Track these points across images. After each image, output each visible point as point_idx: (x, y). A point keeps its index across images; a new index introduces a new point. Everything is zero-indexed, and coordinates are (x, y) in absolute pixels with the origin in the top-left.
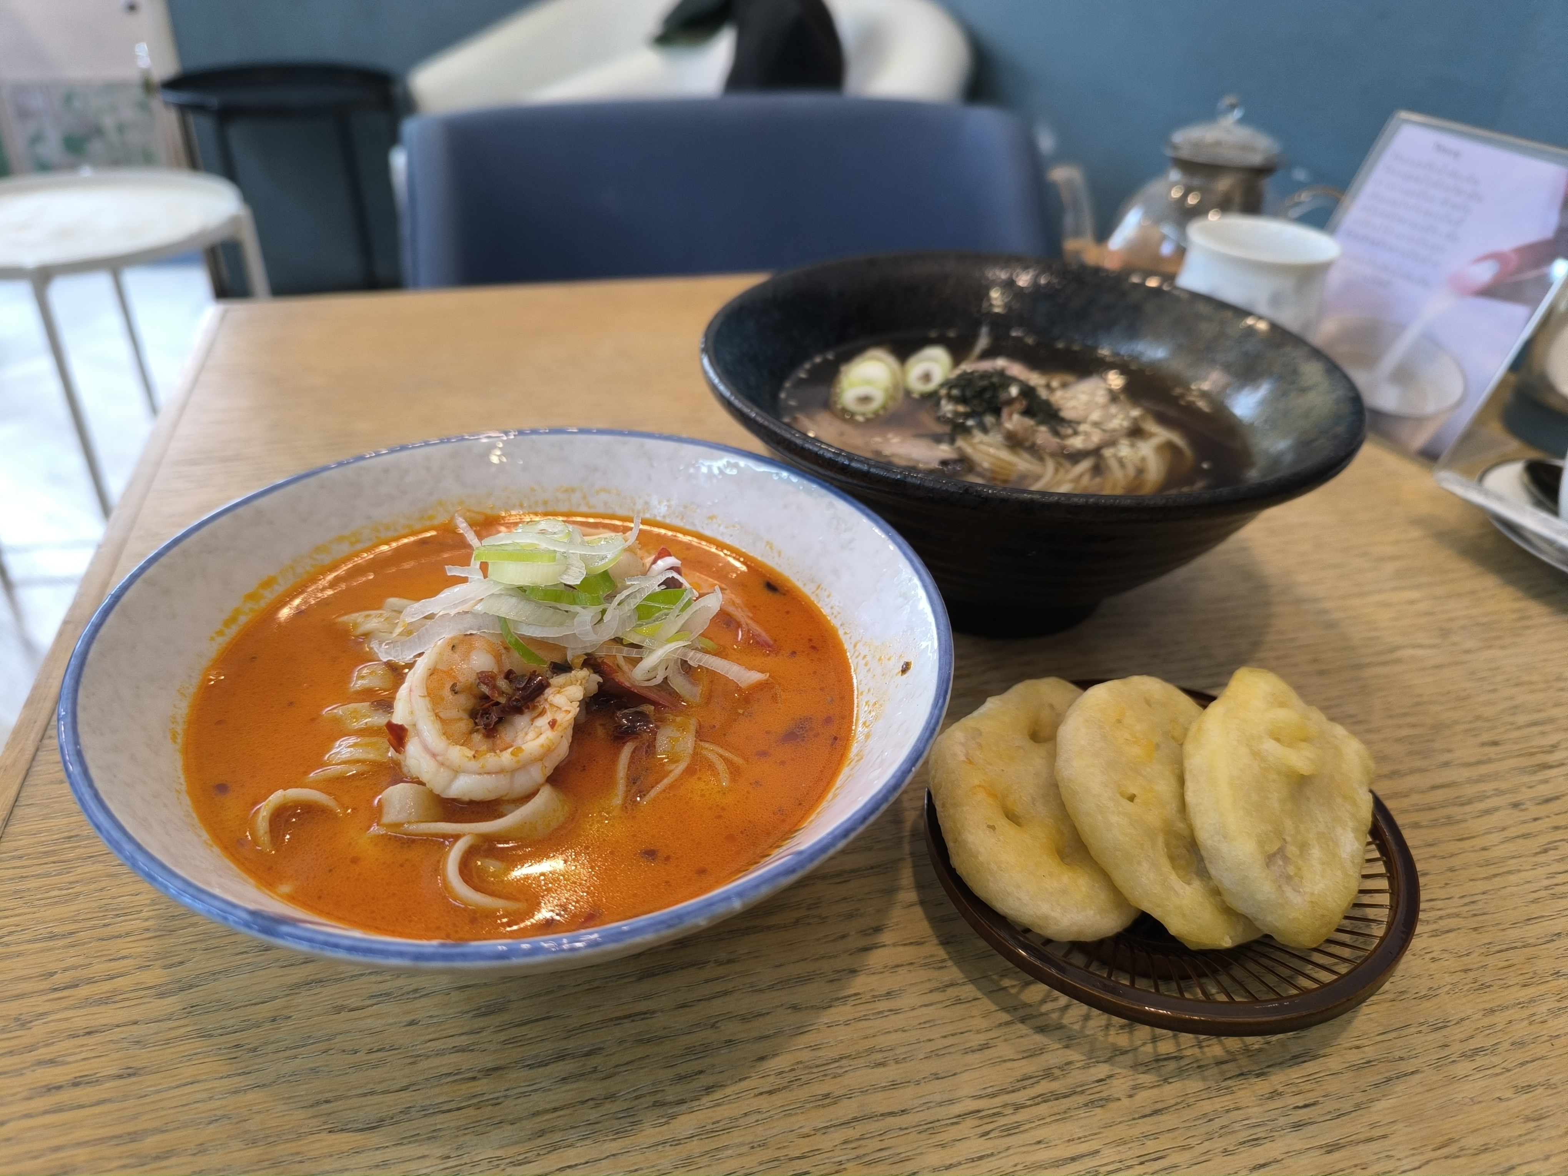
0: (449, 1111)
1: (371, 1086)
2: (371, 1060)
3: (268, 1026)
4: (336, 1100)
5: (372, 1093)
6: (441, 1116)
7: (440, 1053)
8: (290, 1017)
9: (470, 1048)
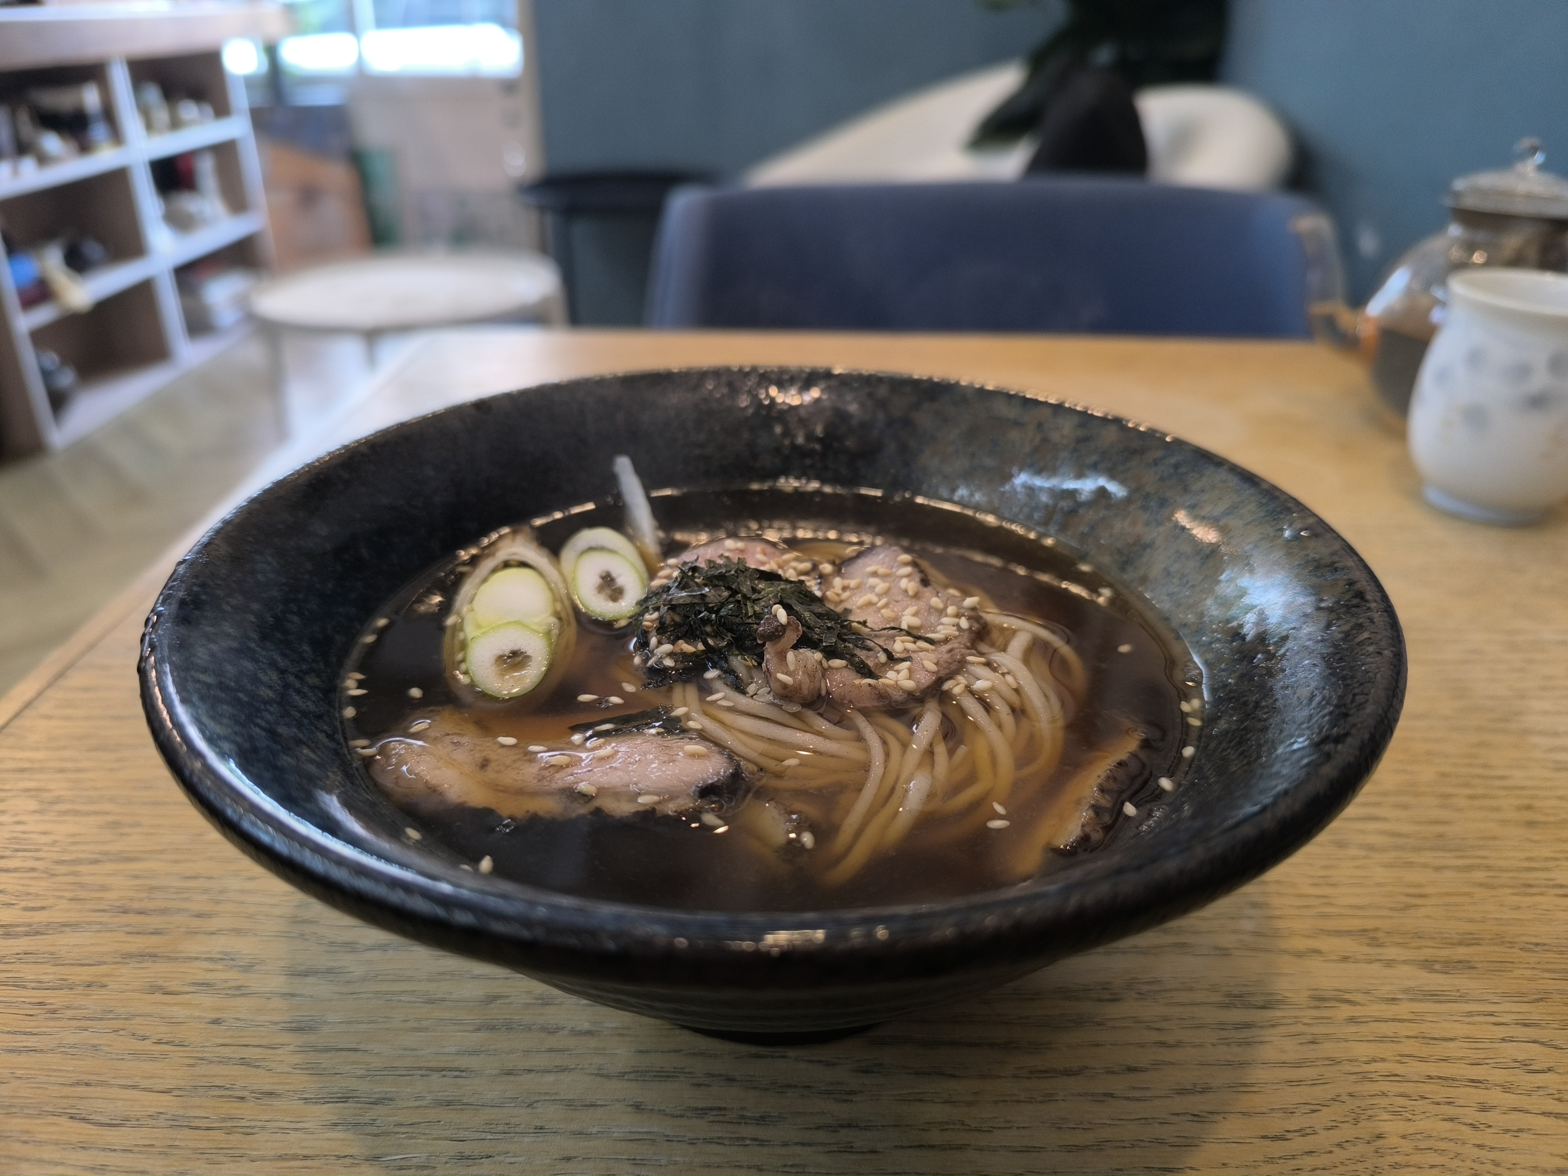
0: (197, 1128)
1: (137, 1079)
2: (152, 1051)
3: (80, 990)
4: (96, 1085)
5: (134, 1087)
6: (187, 1131)
7: (223, 1061)
8: (106, 986)
9: (257, 1064)
